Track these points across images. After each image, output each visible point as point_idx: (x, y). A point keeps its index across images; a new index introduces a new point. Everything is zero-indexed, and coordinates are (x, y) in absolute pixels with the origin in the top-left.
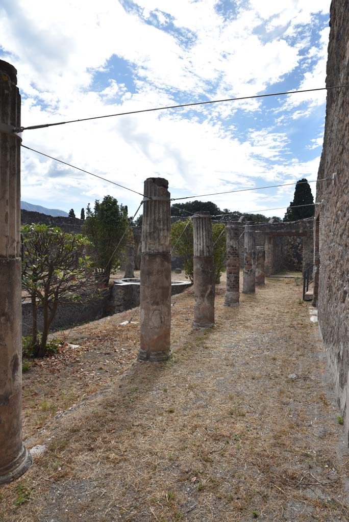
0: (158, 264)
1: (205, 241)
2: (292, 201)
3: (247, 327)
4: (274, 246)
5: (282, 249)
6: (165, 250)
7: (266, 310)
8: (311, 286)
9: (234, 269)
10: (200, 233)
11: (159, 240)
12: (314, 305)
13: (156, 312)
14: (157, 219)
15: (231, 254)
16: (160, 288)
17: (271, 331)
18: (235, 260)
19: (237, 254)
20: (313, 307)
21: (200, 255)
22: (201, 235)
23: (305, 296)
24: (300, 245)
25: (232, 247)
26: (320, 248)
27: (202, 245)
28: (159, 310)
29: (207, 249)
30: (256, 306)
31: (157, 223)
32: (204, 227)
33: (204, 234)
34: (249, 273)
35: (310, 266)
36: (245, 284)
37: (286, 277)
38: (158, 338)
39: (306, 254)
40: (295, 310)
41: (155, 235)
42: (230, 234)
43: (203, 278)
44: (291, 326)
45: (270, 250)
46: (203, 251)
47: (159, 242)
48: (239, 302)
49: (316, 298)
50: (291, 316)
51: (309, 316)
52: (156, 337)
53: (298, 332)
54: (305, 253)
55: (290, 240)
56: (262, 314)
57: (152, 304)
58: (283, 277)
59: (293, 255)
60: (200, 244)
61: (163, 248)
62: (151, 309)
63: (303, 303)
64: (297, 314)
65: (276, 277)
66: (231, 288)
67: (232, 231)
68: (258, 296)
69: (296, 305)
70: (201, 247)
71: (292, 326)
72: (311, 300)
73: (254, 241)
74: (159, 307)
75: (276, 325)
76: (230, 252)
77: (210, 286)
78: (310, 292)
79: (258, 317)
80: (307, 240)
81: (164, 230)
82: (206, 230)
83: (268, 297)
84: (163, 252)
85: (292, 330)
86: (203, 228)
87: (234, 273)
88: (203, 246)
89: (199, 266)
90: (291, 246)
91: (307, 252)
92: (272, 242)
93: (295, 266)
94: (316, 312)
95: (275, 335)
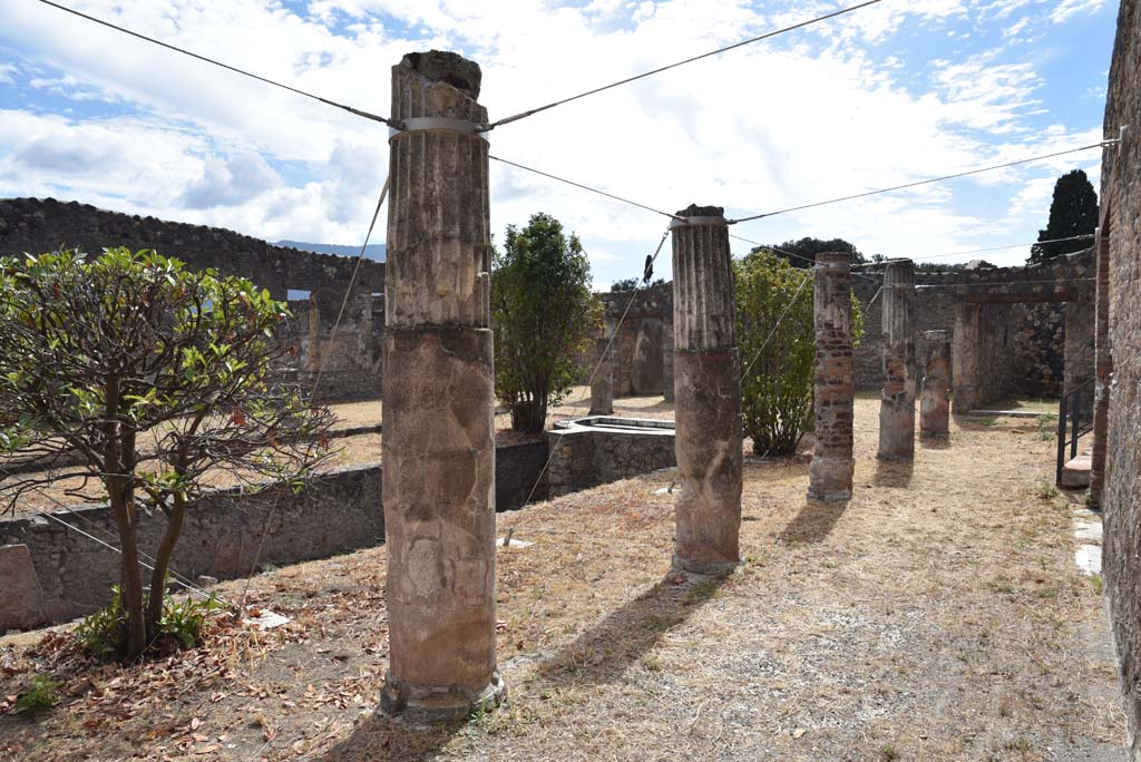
0: (424, 364)
1: (704, 300)
2: (1045, 229)
3: (840, 581)
4: (980, 332)
5: (1005, 338)
6: (454, 313)
7: (930, 517)
8: (1087, 441)
9: (836, 391)
10: (689, 273)
11: (431, 276)
12: (1094, 505)
13: (423, 544)
14: (421, 201)
15: (827, 348)
16: (434, 455)
17: (921, 601)
18: (840, 365)
19: (844, 348)
20: (1088, 512)
21: (691, 345)
22: (694, 281)
23: (1064, 475)
24: (1059, 329)
25: (829, 326)
26: (1111, 315)
27: (695, 312)
28: (431, 538)
29: (714, 327)
30: (901, 502)
31: (424, 216)
32: (701, 255)
33: (702, 277)
34: (896, 402)
35: (1084, 384)
36: (885, 432)
37: (1013, 415)
38: (432, 638)
39: (1075, 350)
40: (1024, 518)
41: (418, 259)
42: (824, 288)
43: (698, 418)
44: (1000, 585)
45: (968, 343)
46: (700, 332)
47: (431, 287)
48: (850, 487)
49: (1098, 485)
50: (1007, 541)
51: (1070, 545)
52: (423, 635)
53: (1019, 613)
54: (1070, 348)
55: (1030, 318)
56: (912, 531)
57: (408, 516)
58: (1006, 415)
59: (1039, 355)
60: (690, 312)
61: (446, 308)
62: (405, 531)
63: (1055, 494)
64: (1029, 536)
65: (983, 415)
66: (826, 446)
67: (828, 278)
68: (919, 469)
69: (1032, 503)
70: (694, 320)
71: (1001, 588)
72: (1085, 487)
73: (911, 312)
74: (433, 527)
75: (947, 574)
76: (822, 341)
77: (722, 445)
78: (1082, 462)
79: (894, 543)
80: (1078, 312)
81: (447, 239)
82: (707, 266)
83: (949, 471)
84: (448, 323)
85: (1001, 606)
86: (697, 260)
87: (836, 403)
88: (699, 316)
89: (686, 380)
90: (1032, 333)
91: (1077, 344)
92: (975, 320)
93: (1042, 384)
94: (1095, 528)
95: (929, 620)
